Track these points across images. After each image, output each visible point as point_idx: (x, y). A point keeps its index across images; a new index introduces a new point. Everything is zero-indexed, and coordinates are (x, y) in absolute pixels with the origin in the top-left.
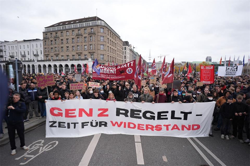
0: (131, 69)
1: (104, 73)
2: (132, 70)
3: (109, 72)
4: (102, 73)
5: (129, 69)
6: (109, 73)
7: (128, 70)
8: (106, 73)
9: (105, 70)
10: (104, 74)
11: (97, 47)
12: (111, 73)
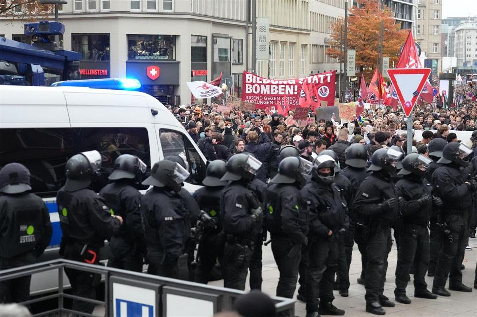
0: (327, 88)
1: (272, 93)
2: (328, 91)
3: (282, 91)
4: (265, 93)
5: (323, 87)
6: (283, 93)
7: (322, 90)
8: (276, 93)
9: (274, 88)
10: (270, 95)
11: (428, 31)
12: (287, 93)
